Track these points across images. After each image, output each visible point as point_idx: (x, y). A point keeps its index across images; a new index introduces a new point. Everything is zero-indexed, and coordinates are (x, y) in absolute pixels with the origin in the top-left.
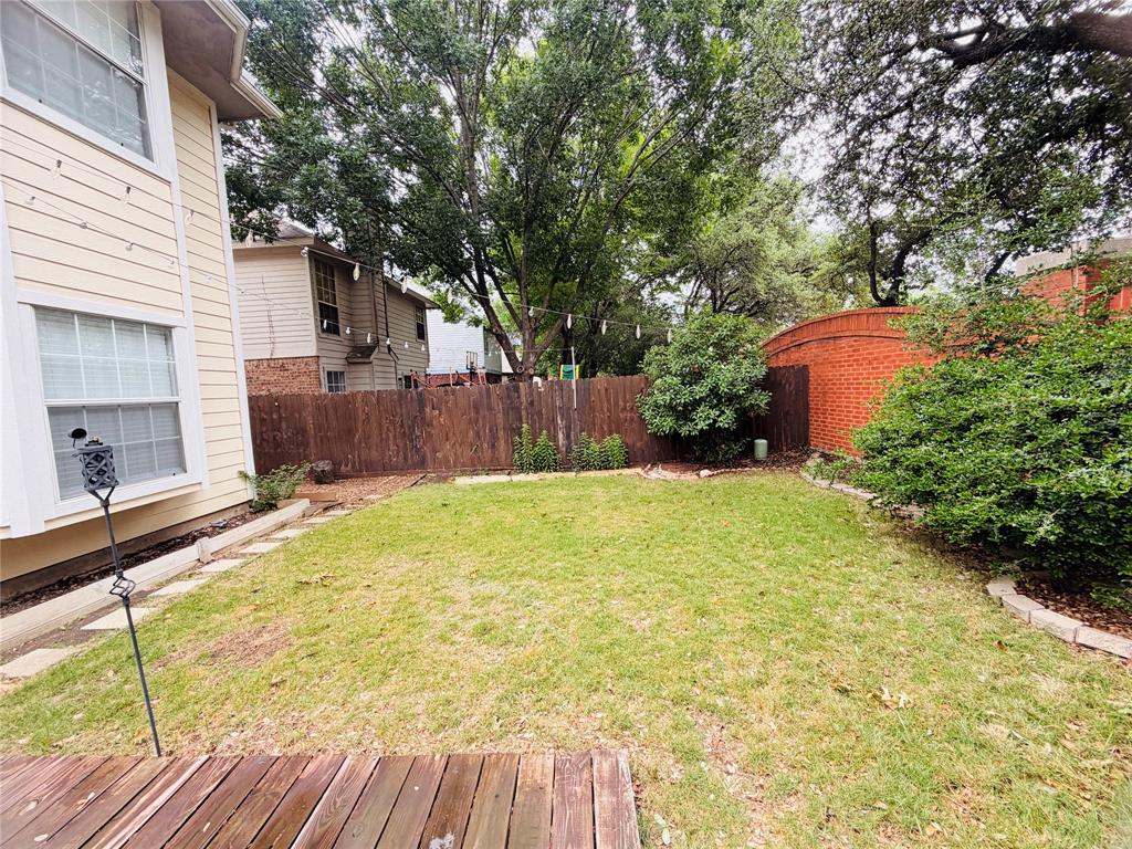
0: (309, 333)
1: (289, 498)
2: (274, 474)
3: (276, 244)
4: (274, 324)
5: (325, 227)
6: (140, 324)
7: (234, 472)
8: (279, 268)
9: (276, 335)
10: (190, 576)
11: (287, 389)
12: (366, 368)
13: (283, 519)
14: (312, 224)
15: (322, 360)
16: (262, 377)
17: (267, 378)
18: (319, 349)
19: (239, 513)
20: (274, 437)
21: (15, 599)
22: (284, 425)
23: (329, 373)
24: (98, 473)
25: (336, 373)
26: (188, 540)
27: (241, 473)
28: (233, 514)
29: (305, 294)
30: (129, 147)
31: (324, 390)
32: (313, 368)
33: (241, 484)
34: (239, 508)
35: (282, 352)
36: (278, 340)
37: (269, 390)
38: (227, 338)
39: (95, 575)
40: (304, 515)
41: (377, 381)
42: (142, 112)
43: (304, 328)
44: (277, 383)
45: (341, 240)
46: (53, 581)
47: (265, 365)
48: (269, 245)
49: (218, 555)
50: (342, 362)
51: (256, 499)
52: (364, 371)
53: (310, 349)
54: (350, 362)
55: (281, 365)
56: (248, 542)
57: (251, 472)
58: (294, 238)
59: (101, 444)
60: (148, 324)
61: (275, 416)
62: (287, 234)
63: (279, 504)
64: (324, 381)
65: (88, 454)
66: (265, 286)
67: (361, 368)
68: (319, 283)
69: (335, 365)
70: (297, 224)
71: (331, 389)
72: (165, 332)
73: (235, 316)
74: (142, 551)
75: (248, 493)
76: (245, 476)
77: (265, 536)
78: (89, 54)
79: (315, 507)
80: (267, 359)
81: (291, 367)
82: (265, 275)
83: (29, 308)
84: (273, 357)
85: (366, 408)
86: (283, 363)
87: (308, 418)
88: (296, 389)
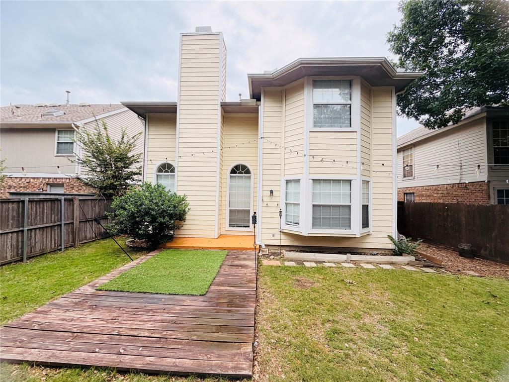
4: (463, 165)
6: (340, 180)
7: (385, 235)
8: (463, 135)
9: (463, 170)
10: (339, 264)
11: (468, 200)
15: (491, 184)
16: (454, 193)
17: (457, 193)
18: (489, 176)
20: (444, 224)
22: (449, 219)
23: (498, 191)
27: (389, 236)
32: (485, 188)
33: (389, 241)
34: (387, 251)
35: (466, 180)
36: (464, 173)
37: (457, 200)
42: (350, 113)
44: (462, 196)
47: (457, 186)
51: (395, 249)
53: (482, 176)
57: (394, 237)
60: (343, 180)
61: (445, 214)
64: (494, 196)
66: (460, 145)
75: (392, 246)
76: (391, 238)
80: (458, 184)
81: (471, 187)
82: (459, 139)
83: (312, 181)
84: (461, 182)
85: (502, 216)
86: (466, 186)
87: (463, 217)
88: (473, 200)
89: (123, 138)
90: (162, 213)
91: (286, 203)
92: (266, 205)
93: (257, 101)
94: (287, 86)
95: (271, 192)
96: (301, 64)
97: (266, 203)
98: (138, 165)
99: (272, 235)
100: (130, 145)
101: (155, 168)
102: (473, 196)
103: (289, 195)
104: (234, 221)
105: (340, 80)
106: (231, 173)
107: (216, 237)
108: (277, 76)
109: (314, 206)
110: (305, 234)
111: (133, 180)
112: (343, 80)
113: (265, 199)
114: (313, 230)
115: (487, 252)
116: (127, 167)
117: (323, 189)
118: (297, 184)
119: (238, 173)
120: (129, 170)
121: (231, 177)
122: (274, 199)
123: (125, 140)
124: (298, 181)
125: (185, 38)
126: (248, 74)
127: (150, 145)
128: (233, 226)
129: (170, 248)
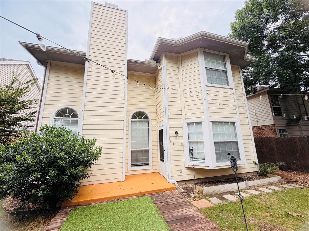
0: (270, 117)
1: (271, 174)
2: (265, 164)
3: (256, 93)
4: (257, 116)
5: (272, 83)
6: (229, 122)
7: (252, 161)
8: (255, 100)
10: (244, 191)
11: (264, 135)
12: (297, 127)
13: (271, 181)
14: (268, 84)
15: (276, 126)
17: (256, 132)
18: (274, 122)
19: (254, 175)
20: (261, 151)
21: (209, 182)
22: (264, 147)
23: (280, 130)
24: (234, 165)
25: (282, 130)
26: (242, 179)
27: (254, 162)
28: (252, 175)
29: (268, 105)
30: (225, 85)
31: (278, 136)
32: (273, 128)
33: (254, 165)
34: (254, 173)
35: (261, 124)
36: (259, 120)
37: (257, 136)
38: (247, 123)
39: (222, 181)
40: (279, 182)
41: (303, 132)
42: (227, 77)
43: (268, 116)
44: (260, 134)
45: (279, 85)
46: (215, 180)
47: (255, 128)
48: (254, 94)
49: (251, 188)
50: (285, 125)
51: (259, 171)
52: (296, 128)
53: (271, 122)
54: (288, 125)
55: (261, 128)
56: (260, 186)
57: (257, 162)
58: (261, 90)
59: (234, 157)
60: (230, 122)
61: (261, 144)
62: (260, 89)
63: (269, 175)
64: (278, 132)
65: (232, 160)
66: (254, 105)
67: (294, 127)
68: (272, 101)
69: (282, 127)
70: (263, 86)
71: (281, 135)
72: (234, 123)
73: (249, 116)
74: (231, 179)
75: (256, 169)
76: (255, 163)
77: (266, 186)
78: (213, 70)
79: (283, 180)
80: (256, 126)
81: (264, 128)
82: (253, 103)
83: (211, 122)
84: (258, 126)
85: (301, 143)
86: (261, 127)
87: (274, 145)
88: (267, 135)
89: (12, 83)
90: (72, 161)
91: (189, 142)
92: (173, 145)
93: (157, 62)
94: (182, 54)
95: (176, 133)
96: (202, 36)
97: (172, 143)
98: (28, 111)
99: (179, 172)
100: (21, 90)
101: (54, 112)
102: (267, 133)
103: (190, 136)
104: (136, 160)
105: (219, 55)
106: (132, 118)
107: (124, 180)
108: (181, 43)
109: (215, 143)
110: (212, 168)
111: (20, 126)
112: (220, 55)
113: (172, 139)
114: (218, 163)
115: (295, 166)
116: (15, 113)
117: (219, 128)
118: (199, 126)
119: (138, 119)
120: (15, 116)
121: (132, 122)
122: (179, 139)
123: (16, 85)
124: (200, 123)
125: (95, 6)
126: (159, 37)
127: (49, 90)
128: (135, 166)
129: (77, 205)
